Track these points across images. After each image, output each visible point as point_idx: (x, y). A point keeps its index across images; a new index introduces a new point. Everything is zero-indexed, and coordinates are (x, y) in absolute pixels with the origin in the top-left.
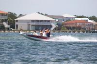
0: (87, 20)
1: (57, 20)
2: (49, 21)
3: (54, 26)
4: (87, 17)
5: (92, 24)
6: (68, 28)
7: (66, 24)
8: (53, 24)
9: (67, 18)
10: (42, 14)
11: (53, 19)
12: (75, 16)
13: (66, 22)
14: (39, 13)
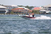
0: (24, 8)
1: (8, 8)
2: (4, 9)
3: (7, 11)
4: (24, 6)
6: (14, 12)
7: (13, 10)
8: (6, 10)
12: (18, 6)
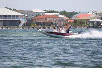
0: (57, 15)
1: (26, 15)
2: (17, 16)
4: (58, 12)
5: (62, 19)
6: (38, 24)
7: (35, 20)
8: (21, 20)
9: (36, 13)
10: (10, 9)
11: (22, 14)
12: (45, 11)
13: (35, 18)
14: (6, 7)
